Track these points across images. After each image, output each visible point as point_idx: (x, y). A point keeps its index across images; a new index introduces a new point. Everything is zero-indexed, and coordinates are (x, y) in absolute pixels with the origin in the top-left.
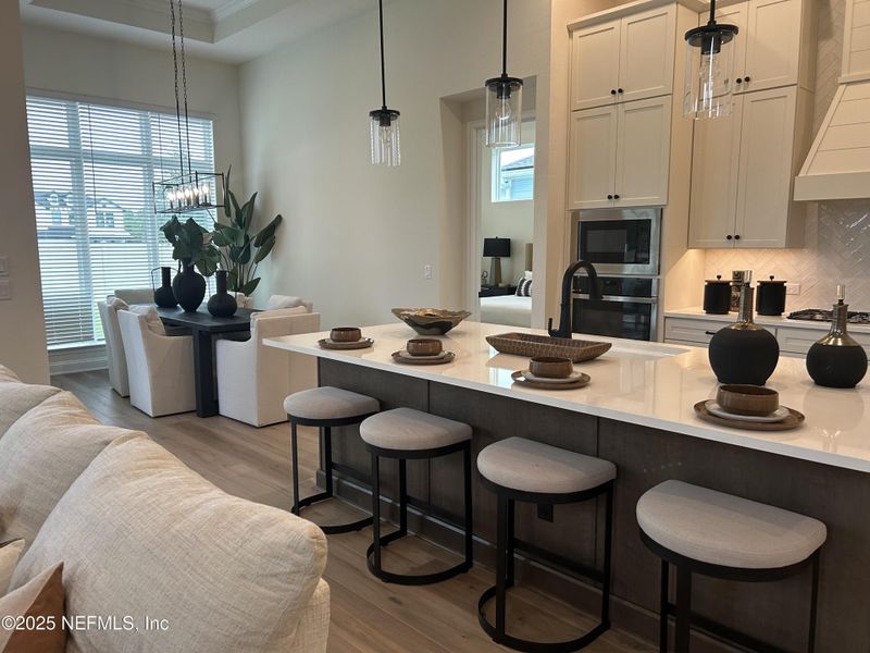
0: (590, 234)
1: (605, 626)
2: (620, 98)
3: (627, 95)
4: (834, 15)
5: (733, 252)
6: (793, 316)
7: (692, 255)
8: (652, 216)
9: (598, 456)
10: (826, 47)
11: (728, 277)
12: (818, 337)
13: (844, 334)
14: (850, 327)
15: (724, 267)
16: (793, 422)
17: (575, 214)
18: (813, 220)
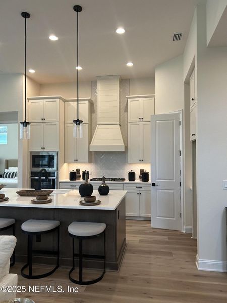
0: (36, 158)
1: (58, 266)
2: (44, 121)
3: (46, 120)
4: (95, 108)
5: (75, 164)
6: (91, 180)
7: (65, 164)
8: (55, 154)
9: (54, 220)
10: (94, 115)
11: (75, 171)
12: (100, 185)
13: (105, 184)
14: (106, 182)
15: (74, 167)
16: (99, 203)
17: (31, 153)
18: (93, 156)
